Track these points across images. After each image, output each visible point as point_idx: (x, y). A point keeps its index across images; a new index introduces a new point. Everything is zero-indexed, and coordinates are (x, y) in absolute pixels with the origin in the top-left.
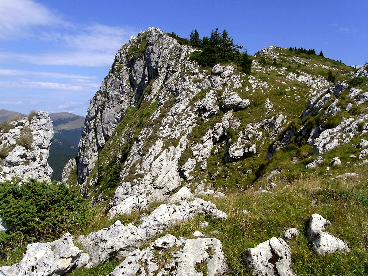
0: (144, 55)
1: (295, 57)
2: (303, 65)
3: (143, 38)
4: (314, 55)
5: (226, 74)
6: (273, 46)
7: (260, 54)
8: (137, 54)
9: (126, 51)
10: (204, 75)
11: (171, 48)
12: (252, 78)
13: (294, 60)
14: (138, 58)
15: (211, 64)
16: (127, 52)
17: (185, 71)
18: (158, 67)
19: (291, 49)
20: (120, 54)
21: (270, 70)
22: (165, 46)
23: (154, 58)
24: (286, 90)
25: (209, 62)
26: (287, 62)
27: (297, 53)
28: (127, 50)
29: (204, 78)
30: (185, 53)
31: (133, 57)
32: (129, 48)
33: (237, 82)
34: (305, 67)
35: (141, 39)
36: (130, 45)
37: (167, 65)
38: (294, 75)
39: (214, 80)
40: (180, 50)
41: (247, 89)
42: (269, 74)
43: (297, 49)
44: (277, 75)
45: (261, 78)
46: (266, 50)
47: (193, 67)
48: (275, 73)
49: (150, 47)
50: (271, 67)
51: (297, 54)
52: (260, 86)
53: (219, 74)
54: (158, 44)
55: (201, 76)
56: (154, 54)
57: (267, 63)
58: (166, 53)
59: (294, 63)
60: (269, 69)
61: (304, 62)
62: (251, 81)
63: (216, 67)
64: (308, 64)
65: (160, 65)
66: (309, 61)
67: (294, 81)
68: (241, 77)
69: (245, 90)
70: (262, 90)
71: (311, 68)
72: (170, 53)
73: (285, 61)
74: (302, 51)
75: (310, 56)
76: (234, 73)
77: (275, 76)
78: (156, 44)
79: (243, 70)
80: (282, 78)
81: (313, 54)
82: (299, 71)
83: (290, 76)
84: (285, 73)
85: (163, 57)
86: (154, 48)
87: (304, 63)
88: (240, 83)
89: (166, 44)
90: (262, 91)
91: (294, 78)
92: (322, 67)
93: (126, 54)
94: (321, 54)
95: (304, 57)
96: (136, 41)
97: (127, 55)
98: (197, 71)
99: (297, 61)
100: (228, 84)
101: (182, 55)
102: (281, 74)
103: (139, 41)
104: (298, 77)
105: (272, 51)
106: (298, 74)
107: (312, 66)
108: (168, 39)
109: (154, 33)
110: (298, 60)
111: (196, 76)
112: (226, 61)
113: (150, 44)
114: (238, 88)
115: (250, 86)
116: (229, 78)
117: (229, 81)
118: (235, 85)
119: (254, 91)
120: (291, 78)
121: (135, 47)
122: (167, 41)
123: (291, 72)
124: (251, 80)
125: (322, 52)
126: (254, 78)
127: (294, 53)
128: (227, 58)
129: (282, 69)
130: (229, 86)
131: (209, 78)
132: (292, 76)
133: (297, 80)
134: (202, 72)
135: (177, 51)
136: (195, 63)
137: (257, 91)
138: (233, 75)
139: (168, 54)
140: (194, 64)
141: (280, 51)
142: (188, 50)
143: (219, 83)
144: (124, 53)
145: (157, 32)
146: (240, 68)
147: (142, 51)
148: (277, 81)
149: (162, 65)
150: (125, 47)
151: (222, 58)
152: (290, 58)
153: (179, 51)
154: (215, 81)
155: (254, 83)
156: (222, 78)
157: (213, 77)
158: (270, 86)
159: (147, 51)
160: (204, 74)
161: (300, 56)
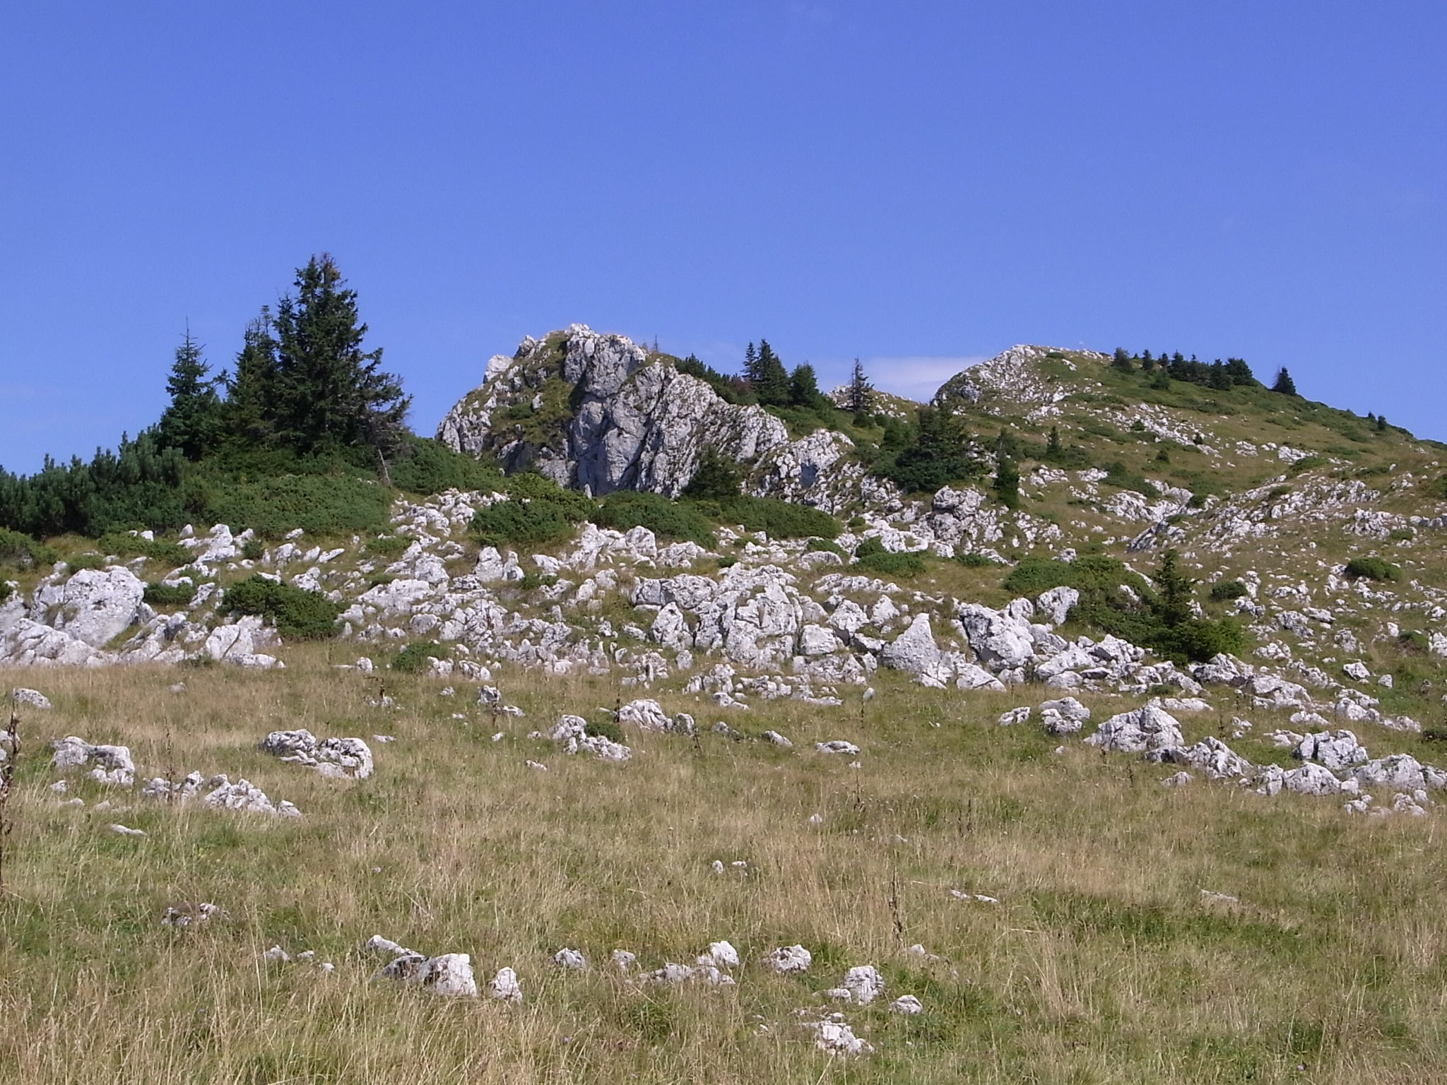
0: (566, 435)
1: (1144, 406)
2: (1186, 449)
3: (549, 370)
4: (1244, 389)
5: (965, 508)
6: (1028, 349)
7: (968, 388)
8: (537, 431)
9: (483, 420)
10: (916, 514)
11: (699, 416)
12: (1023, 517)
13: (1138, 426)
14: (545, 449)
15: (927, 486)
16: (485, 425)
17: (867, 504)
18: (656, 483)
19: (1121, 362)
20: (459, 431)
21: (1041, 482)
22: (674, 409)
23: (620, 449)
24: (1106, 543)
25: (922, 481)
26: (1107, 436)
27: (1152, 380)
28: (485, 418)
29: (917, 519)
30: (755, 435)
31: (515, 443)
32: (491, 409)
33: (990, 527)
34: (1191, 457)
35: (540, 372)
36: (491, 395)
37: (688, 477)
38: (1135, 502)
39: (941, 524)
40: (735, 422)
41: (1015, 542)
42: (1041, 499)
43: (1155, 357)
44: (1070, 503)
45: (1043, 517)
46: (993, 371)
47: (885, 495)
48: (1063, 495)
49: (595, 408)
50: (1041, 471)
51: (1153, 387)
52: (1044, 535)
53: (951, 509)
54: (631, 398)
55: (910, 515)
56: (619, 434)
57: (1020, 447)
58: (681, 435)
59: (1139, 437)
60: (1034, 477)
61: (1190, 433)
62: (1021, 524)
63: (943, 494)
64: (1211, 442)
65: (660, 479)
66: (1217, 429)
67: (1136, 522)
68: (997, 515)
69: (1011, 546)
70: (1049, 543)
71: (1223, 464)
72: (697, 433)
73: (1095, 431)
74: (1181, 370)
75: (1220, 397)
76: (982, 506)
77: (1066, 507)
78: (626, 398)
79: (1000, 499)
80: (1090, 514)
81: (1237, 382)
82: (1158, 485)
83: (1121, 503)
84: (1101, 494)
85: (673, 449)
86: (620, 413)
87: (1190, 438)
88: (998, 528)
89: (678, 402)
90: (1051, 546)
91: (1137, 510)
92: (1274, 453)
93: (485, 431)
94: (1284, 385)
95: (1190, 405)
96: (517, 381)
97: (488, 436)
98: (897, 503)
99: (1157, 427)
100: (971, 531)
101: (745, 441)
102: (1084, 497)
103: (529, 380)
104: (1151, 508)
105: (1025, 375)
106: (1152, 495)
107: (1230, 454)
108: (680, 383)
109: (610, 355)
110: (1162, 425)
111: (896, 514)
112: (960, 478)
113: (596, 395)
114: (994, 540)
115: (1022, 537)
116: (971, 518)
117: (973, 524)
118: (988, 535)
119: (1031, 546)
120: (1126, 511)
121: (514, 402)
122: (678, 391)
123: (1124, 488)
124: (1020, 522)
125: (1284, 370)
126: (1028, 517)
127: (1141, 381)
128: (960, 471)
129: (1086, 475)
130: (974, 536)
131: (928, 519)
132: (1130, 504)
133: (1148, 520)
134: (910, 506)
135: (721, 425)
136: (888, 486)
137: (1039, 547)
138: (981, 512)
139: (688, 438)
140: (886, 488)
141: (1067, 376)
142: (764, 425)
143: (953, 530)
144: (474, 427)
145: (622, 352)
146: (994, 494)
147: (556, 421)
148: (1073, 523)
149: (671, 475)
150: (476, 404)
151: (949, 471)
152: (1119, 414)
153: (733, 427)
154: (943, 527)
155: (1029, 529)
156: (958, 518)
157: (938, 517)
158: (1067, 536)
159: (581, 423)
160: (915, 510)
161: (1173, 399)
